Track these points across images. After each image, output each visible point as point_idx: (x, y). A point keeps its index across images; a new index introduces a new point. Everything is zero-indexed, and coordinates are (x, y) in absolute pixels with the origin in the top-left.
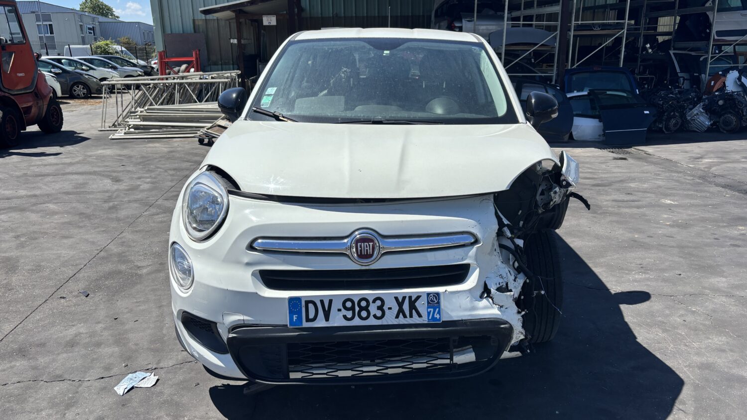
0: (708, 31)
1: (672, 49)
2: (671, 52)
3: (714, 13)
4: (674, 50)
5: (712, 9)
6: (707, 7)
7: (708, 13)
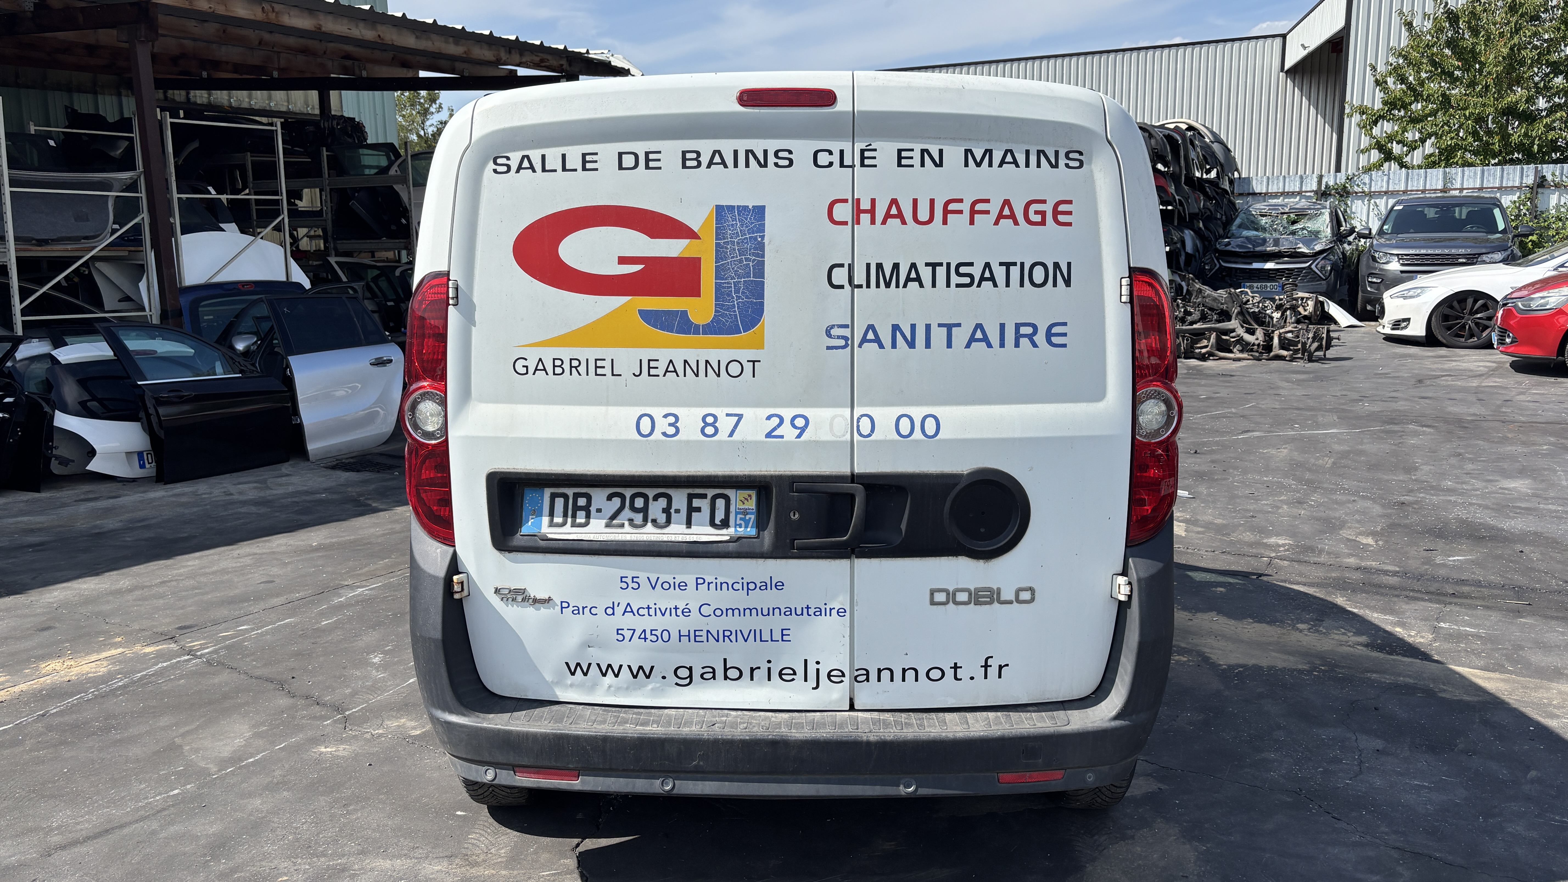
0: (404, 221)
1: (333, 253)
2: (333, 260)
3: (408, 188)
4: (336, 256)
5: (404, 180)
6: (391, 176)
7: (395, 186)
